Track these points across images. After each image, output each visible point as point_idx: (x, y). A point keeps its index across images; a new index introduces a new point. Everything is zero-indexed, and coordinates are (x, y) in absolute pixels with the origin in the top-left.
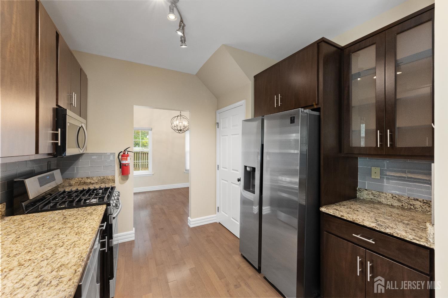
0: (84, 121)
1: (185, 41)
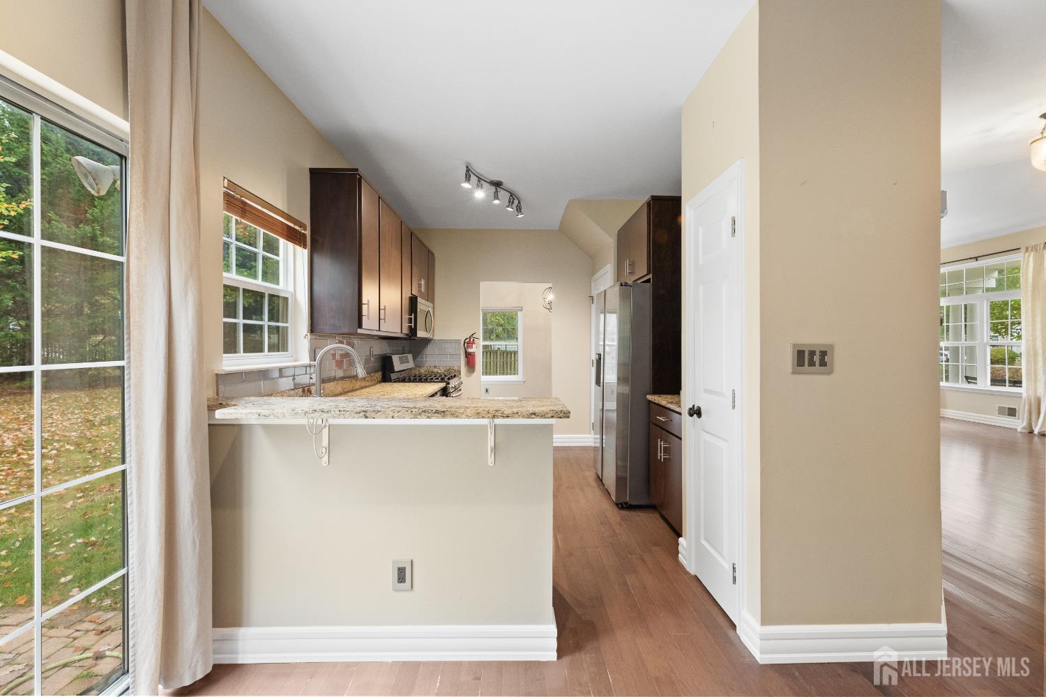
0: (431, 305)
1: (520, 209)
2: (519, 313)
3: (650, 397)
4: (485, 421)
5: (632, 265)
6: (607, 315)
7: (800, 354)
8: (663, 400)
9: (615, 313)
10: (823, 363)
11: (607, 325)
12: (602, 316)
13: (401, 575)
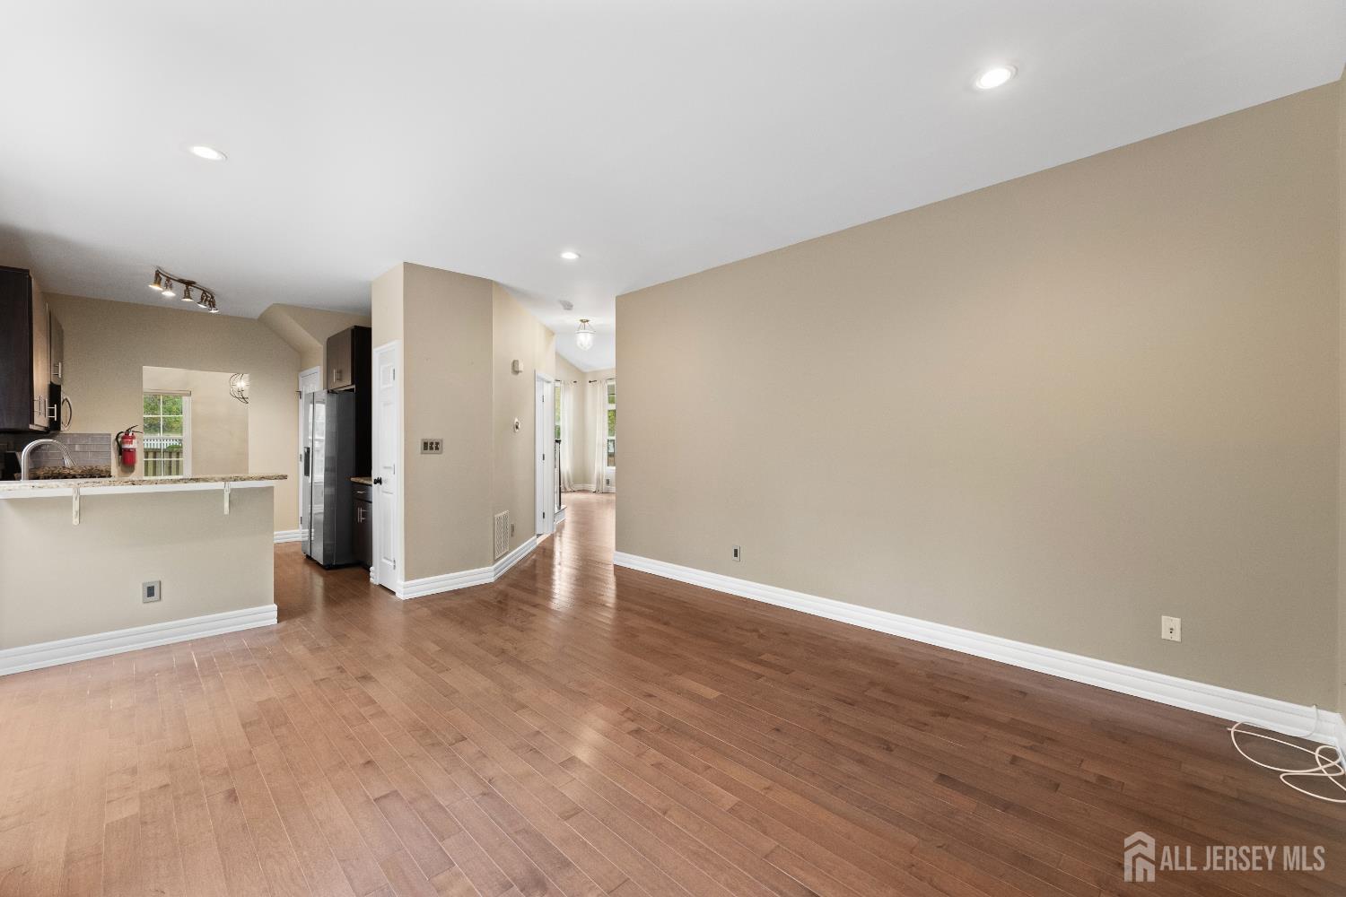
1: (214, 305)
2: (185, 399)
3: (353, 479)
4: (220, 485)
5: (340, 372)
6: (317, 405)
7: (426, 444)
8: (362, 480)
9: (324, 403)
10: (437, 448)
11: (316, 417)
12: (311, 406)
13: (150, 591)
